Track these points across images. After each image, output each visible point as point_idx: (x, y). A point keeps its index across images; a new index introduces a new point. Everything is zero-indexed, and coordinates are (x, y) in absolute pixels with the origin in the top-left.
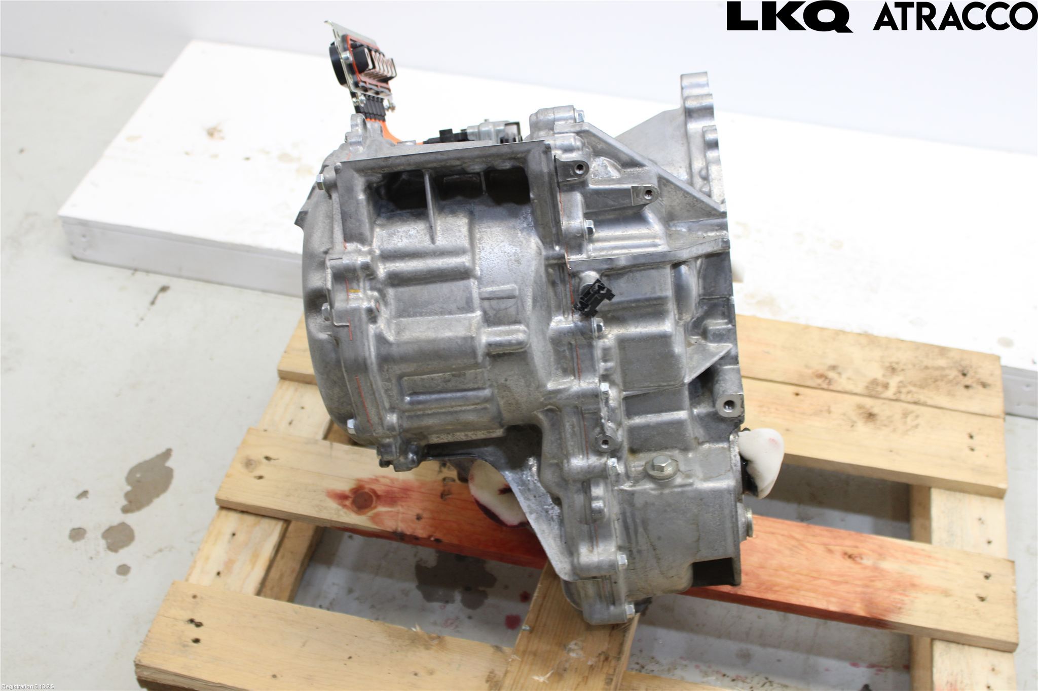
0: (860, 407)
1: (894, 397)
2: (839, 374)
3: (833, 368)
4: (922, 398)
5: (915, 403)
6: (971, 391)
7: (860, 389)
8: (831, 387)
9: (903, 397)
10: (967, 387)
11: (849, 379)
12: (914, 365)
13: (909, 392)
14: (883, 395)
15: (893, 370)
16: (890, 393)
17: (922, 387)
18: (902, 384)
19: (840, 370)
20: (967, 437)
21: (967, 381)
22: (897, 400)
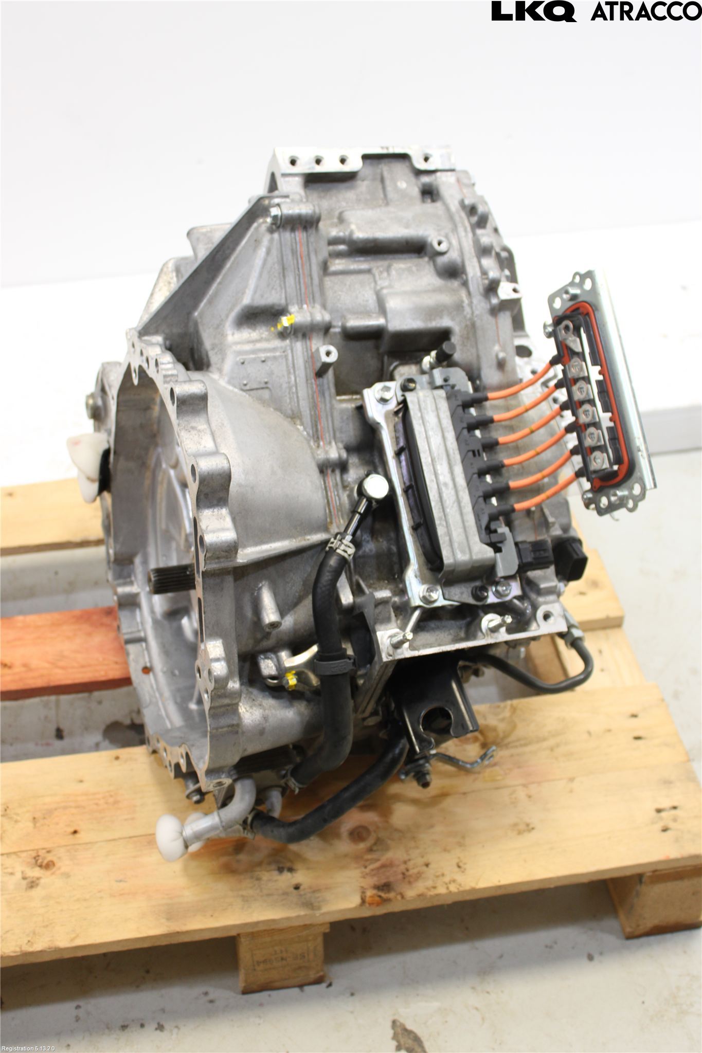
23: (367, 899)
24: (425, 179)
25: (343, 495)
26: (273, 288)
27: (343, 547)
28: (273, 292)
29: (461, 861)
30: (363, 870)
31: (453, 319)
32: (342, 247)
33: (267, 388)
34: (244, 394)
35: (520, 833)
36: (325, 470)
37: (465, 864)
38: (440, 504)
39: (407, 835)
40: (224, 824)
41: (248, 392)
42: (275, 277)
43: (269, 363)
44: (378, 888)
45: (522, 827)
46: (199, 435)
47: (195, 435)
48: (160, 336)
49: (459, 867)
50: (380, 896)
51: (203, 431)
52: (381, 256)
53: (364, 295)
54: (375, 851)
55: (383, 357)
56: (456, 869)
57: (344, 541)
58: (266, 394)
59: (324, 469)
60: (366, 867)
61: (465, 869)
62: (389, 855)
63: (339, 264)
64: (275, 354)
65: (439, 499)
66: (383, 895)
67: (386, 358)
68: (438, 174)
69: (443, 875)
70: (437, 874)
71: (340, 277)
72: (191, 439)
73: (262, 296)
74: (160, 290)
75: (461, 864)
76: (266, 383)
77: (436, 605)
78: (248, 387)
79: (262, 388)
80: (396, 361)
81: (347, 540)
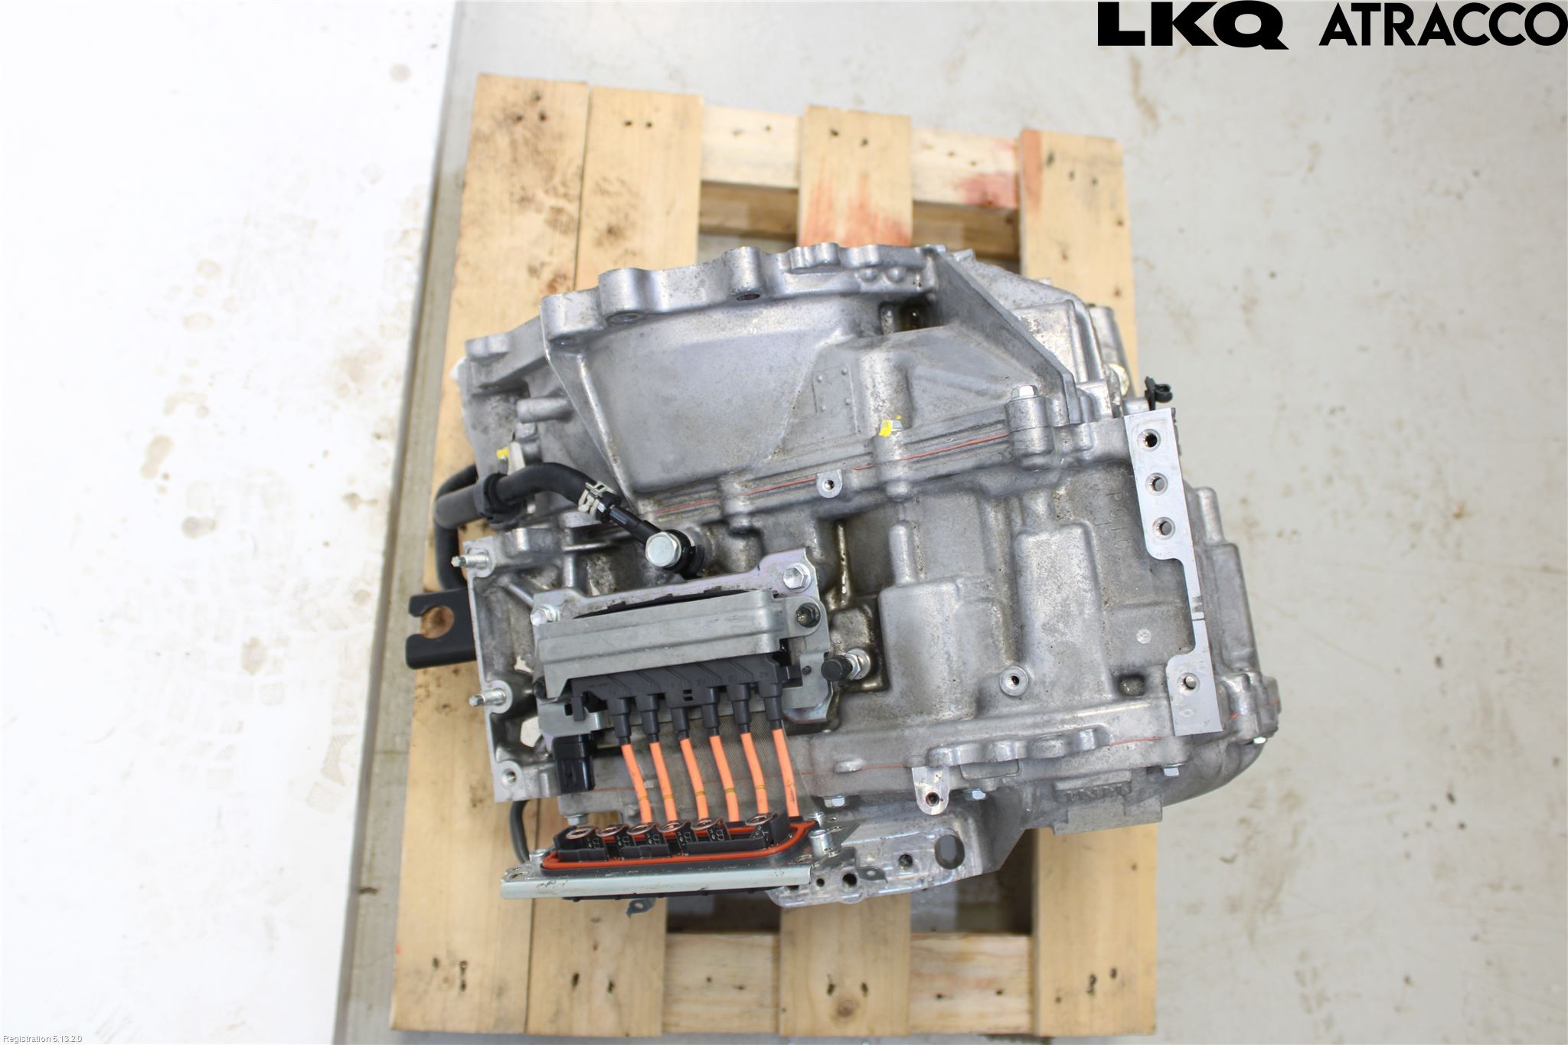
0: (599, 243)
1: (577, 204)
2: (543, 265)
3: (533, 271)
4: (572, 170)
5: (582, 178)
6: (549, 113)
7: (569, 242)
8: (571, 274)
9: (574, 191)
10: (543, 118)
11: (551, 253)
12: (512, 175)
13: (564, 184)
14: (575, 215)
15: (525, 201)
16: (572, 208)
17: (552, 169)
18: (552, 191)
19: (537, 264)
20: (629, 129)
21: (532, 115)
22: (580, 198)
25: (694, 522)
27: (591, 499)
28: (932, 407)
29: (451, 711)
31: (903, 693)
33: (816, 411)
34: (807, 378)
35: (473, 789)
36: (717, 495)
37: (447, 714)
41: (809, 383)
42: (948, 408)
43: (845, 411)
46: (691, 289)
47: (691, 285)
48: (936, 283)
49: (445, 706)
51: (697, 295)
56: (443, 702)
57: (597, 501)
58: (809, 410)
61: (440, 712)
63: (996, 521)
64: (855, 418)
69: (439, 686)
70: (441, 681)
71: (977, 523)
72: (683, 279)
73: (924, 390)
74: (1032, 290)
75: (447, 709)
76: (822, 409)
78: (815, 382)
79: (815, 405)
81: (598, 505)
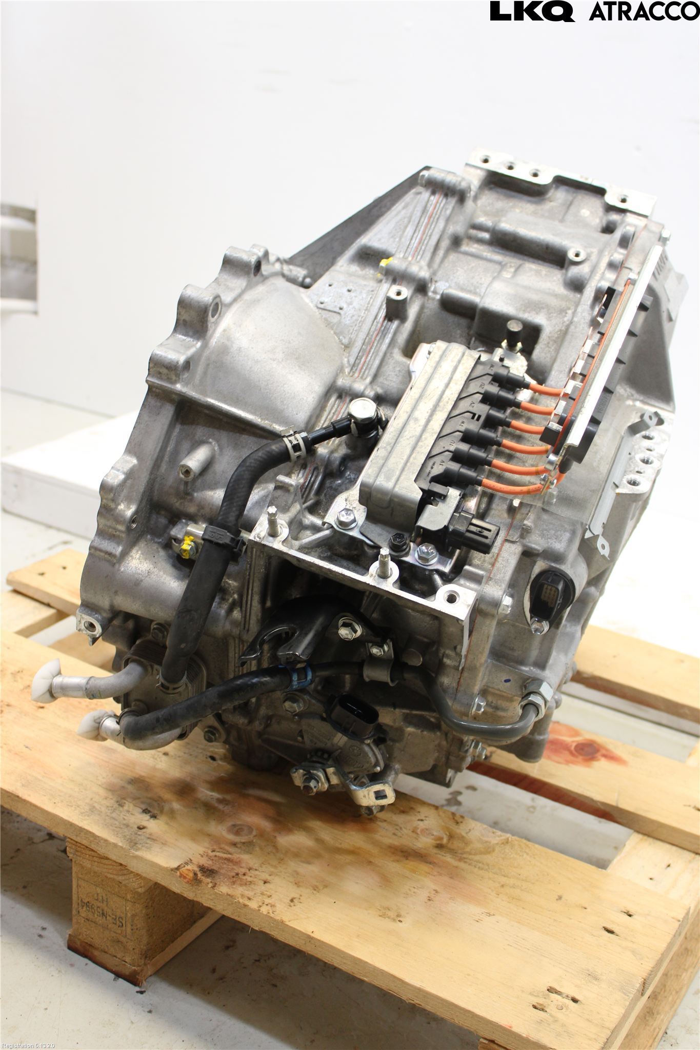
23: (183, 870)
24: (614, 217)
26: (392, 237)
28: (392, 240)
29: (299, 899)
30: (210, 852)
31: (549, 319)
32: (486, 236)
33: (339, 313)
34: (317, 310)
36: (343, 397)
37: (300, 903)
38: (398, 433)
39: (280, 855)
40: (88, 686)
41: (320, 311)
42: (400, 228)
43: (353, 294)
44: (203, 869)
45: (392, 914)
49: (292, 901)
50: (195, 874)
52: (521, 256)
53: (481, 278)
54: (237, 847)
55: (471, 339)
56: (287, 901)
58: (334, 318)
59: (344, 394)
60: (213, 851)
61: (294, 906)
62: (245, 857)
63: (475, 248)
64: (363, 289)
65: (400, 428)
66: (199, 875)
67: (473, 339)
68: (628, 214)
69: (270, 897)
70: (266, 893)
71: (470, 258)
73: (380, 240)
75: (296, 901)
76: (341, 309)
77: (351, 533)
78: (322, 306)
79: (335, 312)
80: (483, 347)
